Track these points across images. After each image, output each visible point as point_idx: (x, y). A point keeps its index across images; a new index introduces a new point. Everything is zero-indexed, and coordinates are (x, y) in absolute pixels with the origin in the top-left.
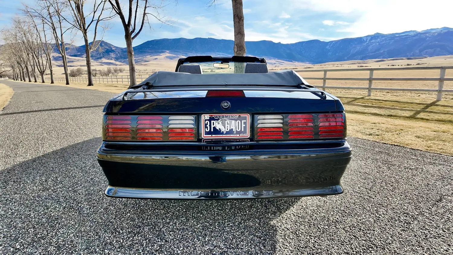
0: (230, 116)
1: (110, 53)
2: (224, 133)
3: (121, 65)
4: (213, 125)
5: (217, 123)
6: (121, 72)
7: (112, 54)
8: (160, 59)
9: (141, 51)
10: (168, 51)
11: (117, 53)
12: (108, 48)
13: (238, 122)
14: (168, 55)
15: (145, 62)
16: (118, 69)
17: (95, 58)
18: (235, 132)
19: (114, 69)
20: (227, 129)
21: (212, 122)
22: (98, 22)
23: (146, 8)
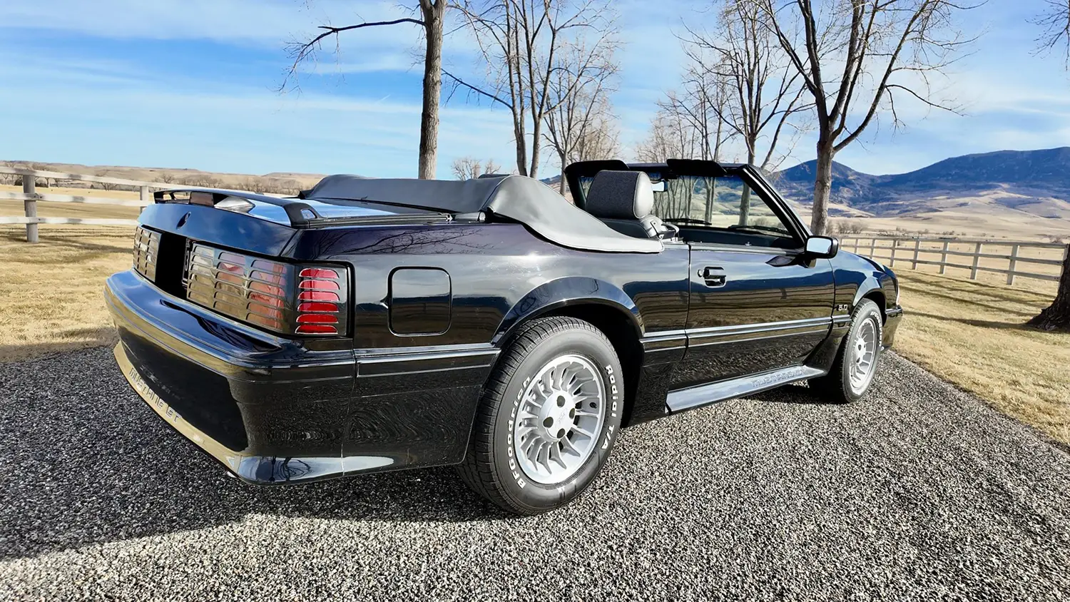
1: (841, 188)
3: (861, 216)
6: (854, 233)
7: (846, 189)
8: (975, 206)
9: (922, 183)
10: (1005, 186)
11: (858, 187)
12: (838, 176)
14: (1004, 195)
15: (928, 212)
16: (850, 224)
17: (804, 198)
19: (841, 224)
22: (786, 115)
23: (889, 71)
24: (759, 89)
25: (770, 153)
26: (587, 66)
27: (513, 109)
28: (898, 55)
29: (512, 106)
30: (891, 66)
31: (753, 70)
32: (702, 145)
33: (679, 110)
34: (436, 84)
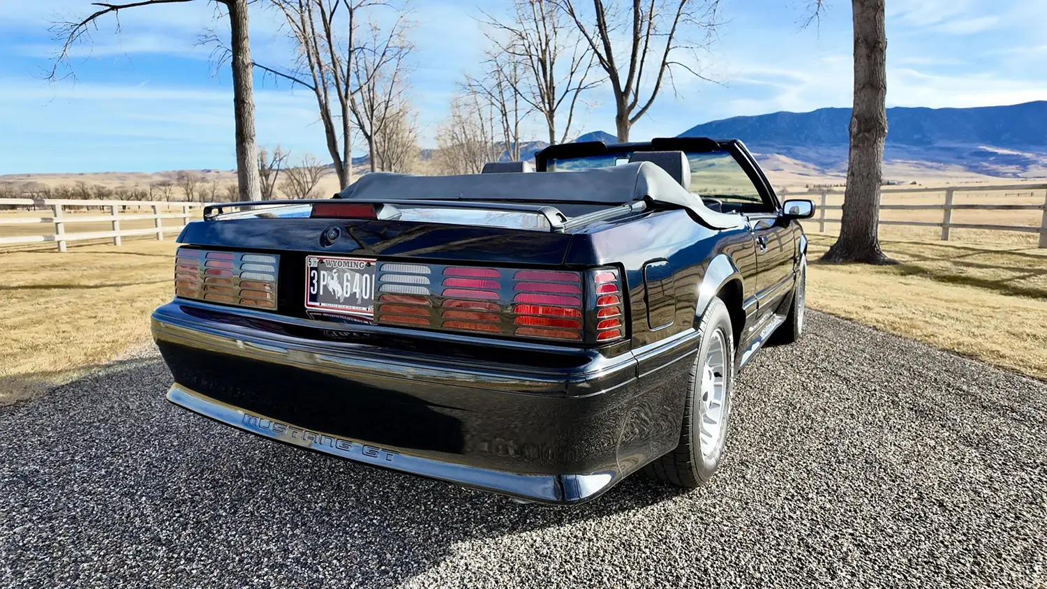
0: (351, 263)
2: (341, 302)
4: (324, 281)
5: (329, 277)
13: (366, 278)
18: (359, 302)
20: (347, 293)
21: (322, 272)
22: (578, 92)
23: (668, 49)
24: (551, 68)
25: (567, 129)
26: (389, 46)
27: (316, 89)
28: (674, 35)
29: (314, 87)
30: (669, 44)
31: (545, 50)
32: (503, 122)
33: (475, 89)
34: (247, 67)
